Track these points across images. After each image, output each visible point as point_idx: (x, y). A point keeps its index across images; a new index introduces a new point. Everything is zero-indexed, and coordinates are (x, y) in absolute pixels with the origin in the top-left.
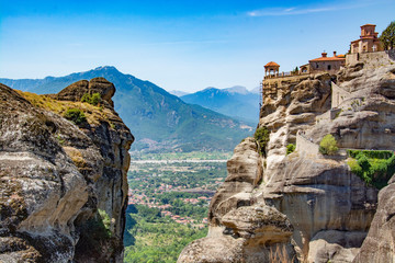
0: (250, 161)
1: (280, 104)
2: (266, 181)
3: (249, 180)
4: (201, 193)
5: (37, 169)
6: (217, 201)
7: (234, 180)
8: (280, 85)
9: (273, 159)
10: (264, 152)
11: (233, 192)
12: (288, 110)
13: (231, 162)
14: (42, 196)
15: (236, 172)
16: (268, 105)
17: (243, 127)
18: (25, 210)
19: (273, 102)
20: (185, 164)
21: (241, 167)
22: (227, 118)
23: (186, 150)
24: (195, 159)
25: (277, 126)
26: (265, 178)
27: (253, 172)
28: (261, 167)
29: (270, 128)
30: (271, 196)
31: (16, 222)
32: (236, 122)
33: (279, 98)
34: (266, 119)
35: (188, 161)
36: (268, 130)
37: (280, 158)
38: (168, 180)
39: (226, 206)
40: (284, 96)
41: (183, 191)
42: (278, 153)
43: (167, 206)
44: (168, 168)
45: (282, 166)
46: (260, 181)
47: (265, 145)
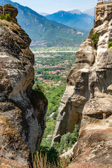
0: (88, 52)
1: (106, 19)
2: (97, 63)
3: (88, 62)
4: (57, 69)
5: (13, 62)
6: (71, 73)
7: (80, 62)
8: (106, 8)
9: (100, 50)
10: (95, 47)
11: (79, 68)
12: (110, 23)
13: (78, 53)
14: (18, 78)
15: (81, 58)
16: (99, 21)
17: (79, 33)
18: (11, 87)
19: (102, 19)
20: (48, 54)
21: (84, 55)
22: (70, 28)
23: (49, 46)
24: (54, 50)
25: (103, 32)
26: (96, 61)
27: (90, 58)
28: (94, 55)
29: (100, 33)
30: (100, 70)
31: (8, 94)
32: (75, 30)
33: (106, 16)
34: (97, 29)
35: (50, 52)
36: (99, 34)
37: (105, 50)
38: (40, 62)
39: (76, 75)
40: (108, 15)
41: (48, 67)
42: (103, 47)
43: (40, 75)
44: (40, 56)
45: (106, 54)
46: (94, 62)
47: (97, 43)
